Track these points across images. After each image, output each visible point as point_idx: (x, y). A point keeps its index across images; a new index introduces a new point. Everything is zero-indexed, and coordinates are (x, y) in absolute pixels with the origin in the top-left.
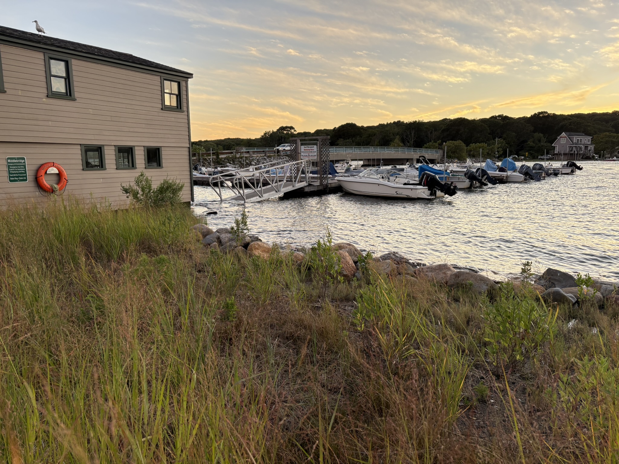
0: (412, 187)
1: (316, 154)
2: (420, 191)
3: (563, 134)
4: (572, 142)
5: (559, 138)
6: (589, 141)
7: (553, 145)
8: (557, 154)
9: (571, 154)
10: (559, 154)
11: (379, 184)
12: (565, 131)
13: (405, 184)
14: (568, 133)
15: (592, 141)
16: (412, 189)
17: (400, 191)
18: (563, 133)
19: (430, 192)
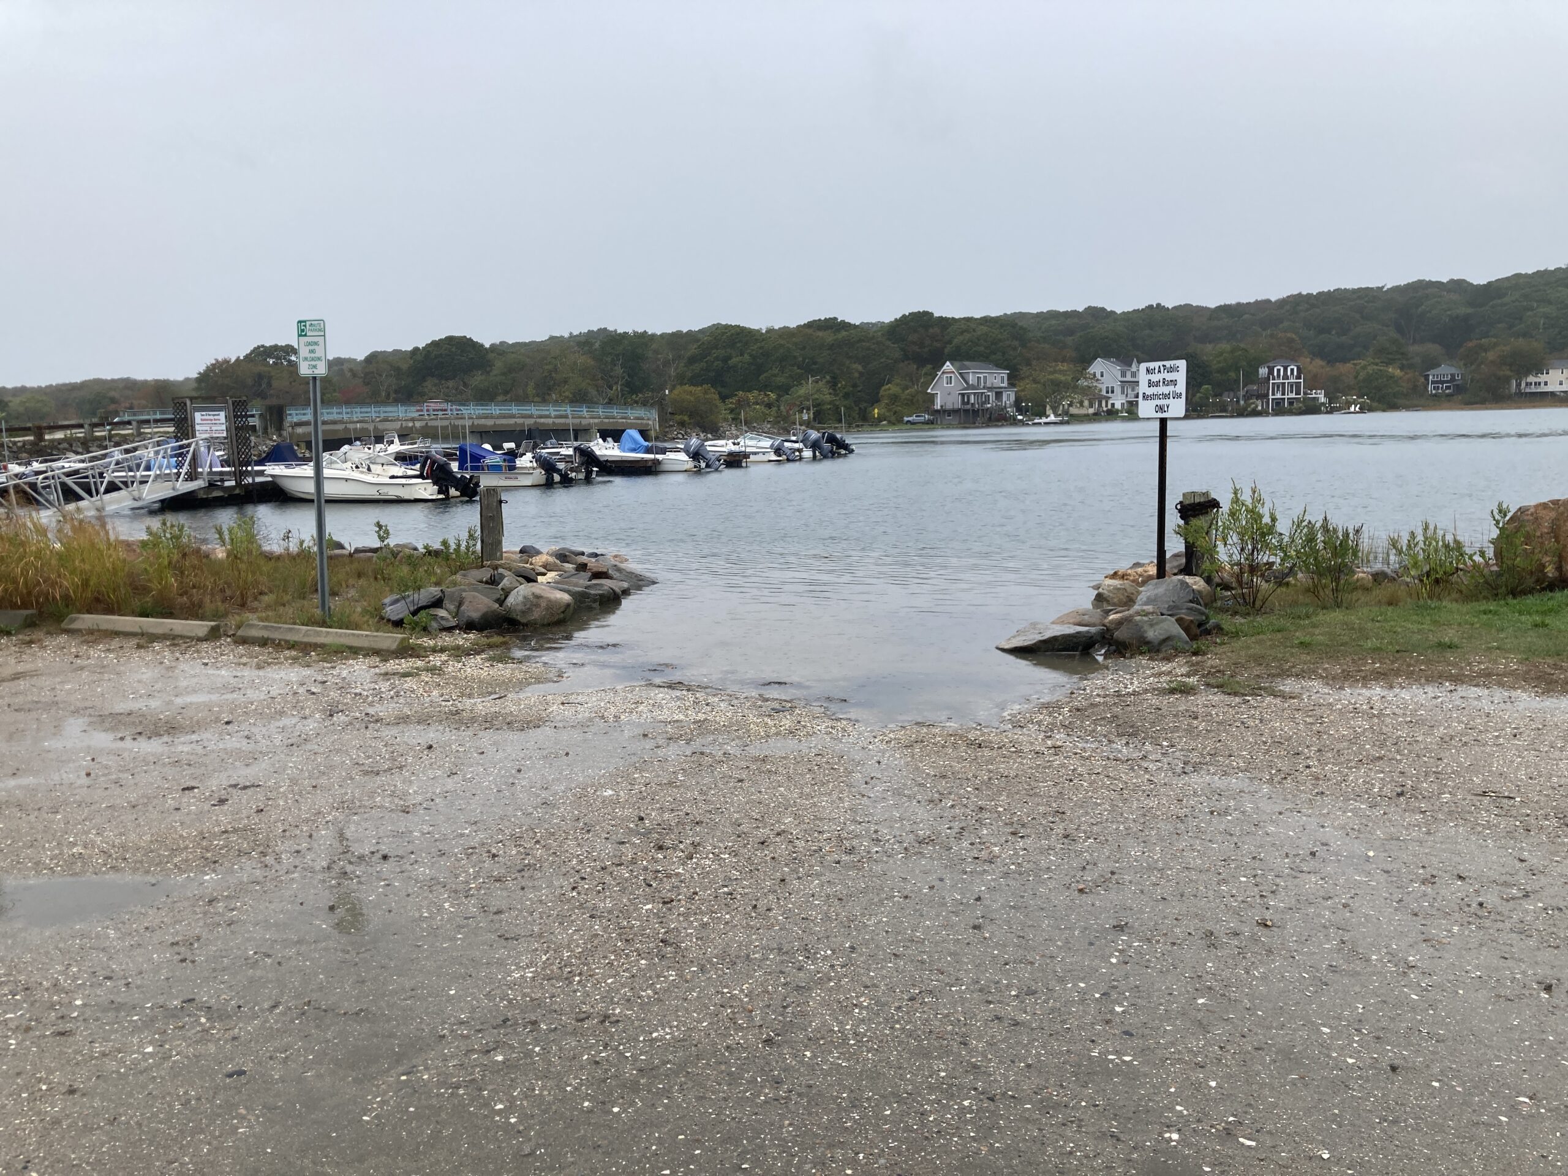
0: (403, 481)
1: (224, 427)
2: (417, 488)
3: (948, 366)
4: (967, 382)
5: (939, 373)
6: (1003, 382)
7: (929, 391)
8: (938, 411)
9: (966, 411)
10: (944, 412)
11: (347, 480)
12: (952, 360)
13: (393, 477)
14: (957, 364)
15: (1008, 379)
16: (403, 485)
17: (384, 490)
18: (948, 363)
19: (436, 487)
